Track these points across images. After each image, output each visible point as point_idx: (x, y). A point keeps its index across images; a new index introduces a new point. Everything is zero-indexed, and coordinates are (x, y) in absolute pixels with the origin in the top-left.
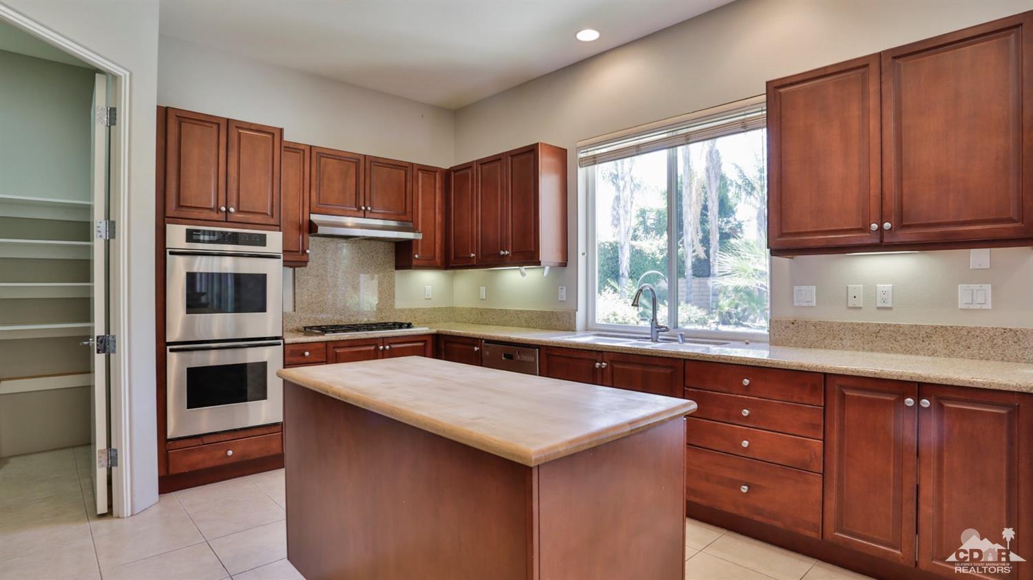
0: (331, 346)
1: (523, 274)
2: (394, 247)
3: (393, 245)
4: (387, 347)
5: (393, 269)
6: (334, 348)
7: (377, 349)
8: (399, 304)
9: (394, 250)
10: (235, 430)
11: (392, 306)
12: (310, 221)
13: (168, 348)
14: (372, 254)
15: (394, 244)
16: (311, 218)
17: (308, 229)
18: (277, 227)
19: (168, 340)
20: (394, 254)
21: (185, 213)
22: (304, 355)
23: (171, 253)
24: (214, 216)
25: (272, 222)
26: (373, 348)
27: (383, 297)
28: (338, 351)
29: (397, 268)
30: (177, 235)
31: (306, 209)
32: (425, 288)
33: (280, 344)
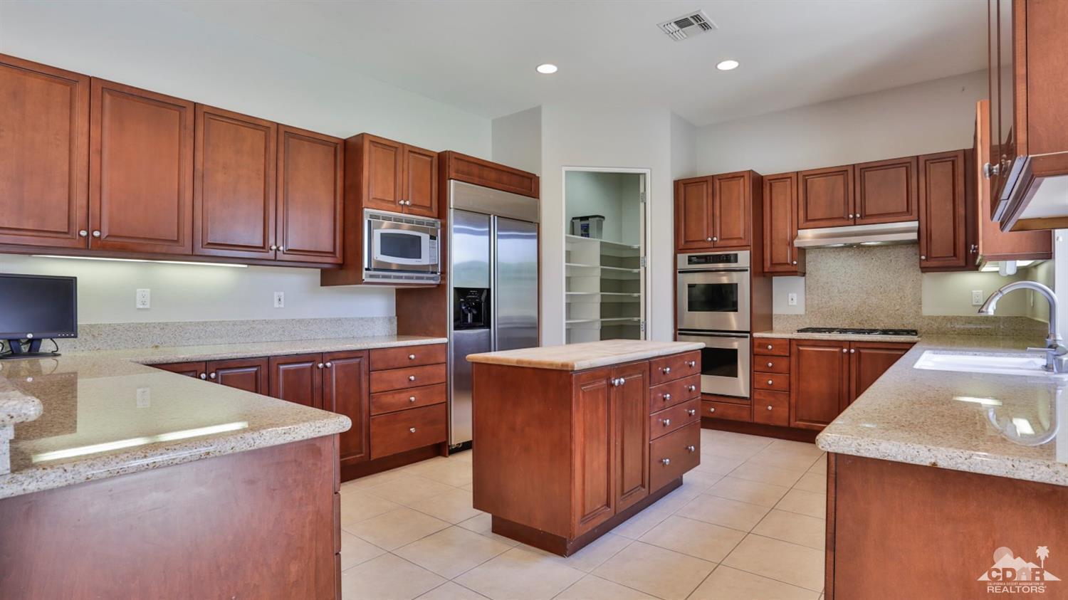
0: (794, 342)
5: (920, 273)
6: (798, 345)
7: (841, 351)
10: (715, 395)
11: (918, 313)
13: (678, 332)
18: (749, 246)
19: (678, 328)
21: (689, 246)
22: (767, 348)
23: (679, 272)
24: (706, 245)
25: (744, 243)
26: (837, 350)
27: (906, 303)
28: (801, 348)
30: (683, 258)
32: (972, 293)
33: (747, 337)
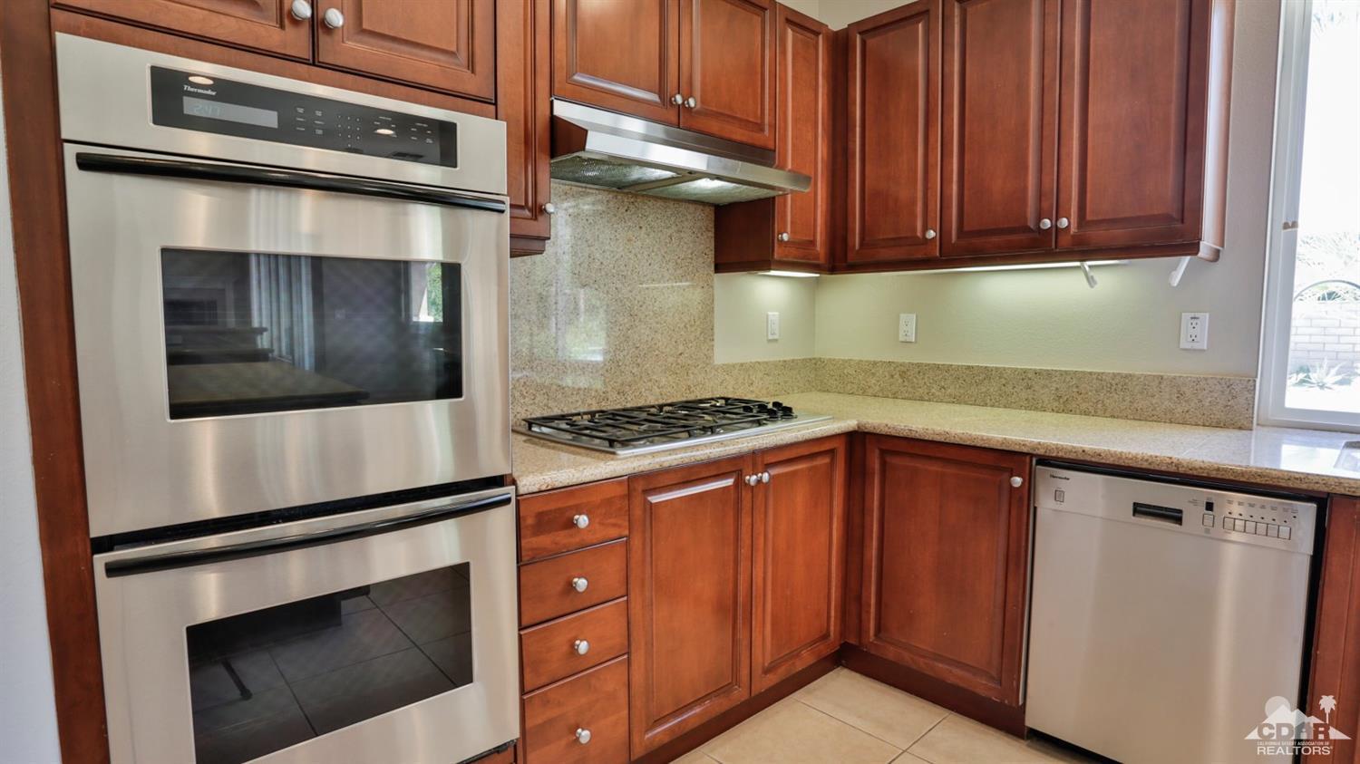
0: (640, 486)
1: (1091, 281)
2: (712, 217)
3: (710, 212)
4: (766, 477)
5: (711, 271)
6: (646, 491)
7: (740, 484)
8: (723, 354)
9: (712, 225)
11: (709, 357)
12: (554, 121)
13: (100, 560)
14: (670, 231)
15: (713, 208)
16: (556, 113)
17: (547, 143)
18: (488, 103)
19: (96, 531)
20: (711, 234)
22: (571, 524)
23: (86, 163)
25: (472, 85)
26: (731, 481)
27: (692, 338)
28: (654, 499)
29: (719, 268)
31: (543, 84)
32: (767, 316)
